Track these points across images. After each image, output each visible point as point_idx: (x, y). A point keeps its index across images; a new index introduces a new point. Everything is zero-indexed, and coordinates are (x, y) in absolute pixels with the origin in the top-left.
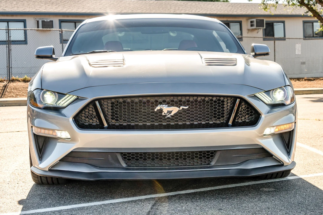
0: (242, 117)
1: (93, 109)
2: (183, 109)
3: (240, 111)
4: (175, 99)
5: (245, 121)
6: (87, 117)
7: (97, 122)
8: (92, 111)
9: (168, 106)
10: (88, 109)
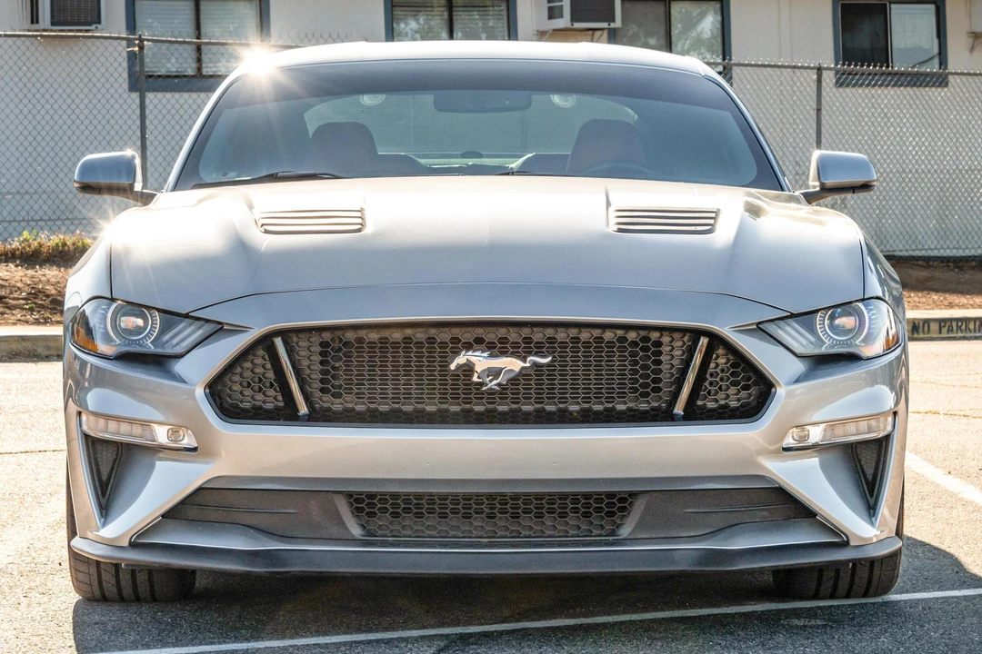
0: (717, 393)
1: (265, 360)
2: (535, 364)
3: (712, 375)
4: (513, 335)
5: (726, 406)
6: (249, 385)
7: (277, 401)
8: (264, 366)
9: (491, 356)
10: (252, 362)
